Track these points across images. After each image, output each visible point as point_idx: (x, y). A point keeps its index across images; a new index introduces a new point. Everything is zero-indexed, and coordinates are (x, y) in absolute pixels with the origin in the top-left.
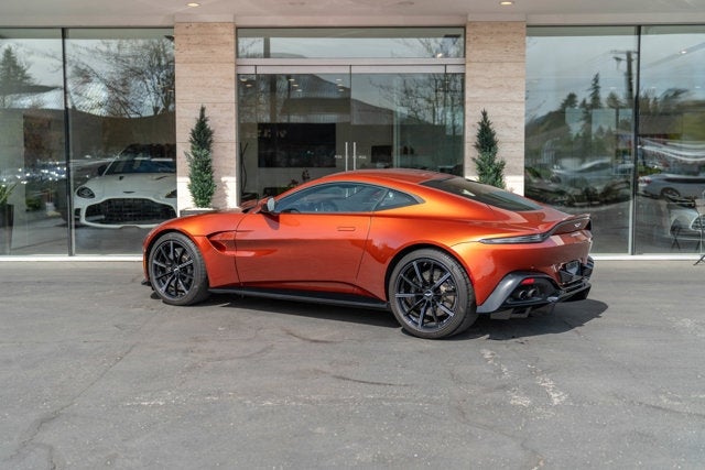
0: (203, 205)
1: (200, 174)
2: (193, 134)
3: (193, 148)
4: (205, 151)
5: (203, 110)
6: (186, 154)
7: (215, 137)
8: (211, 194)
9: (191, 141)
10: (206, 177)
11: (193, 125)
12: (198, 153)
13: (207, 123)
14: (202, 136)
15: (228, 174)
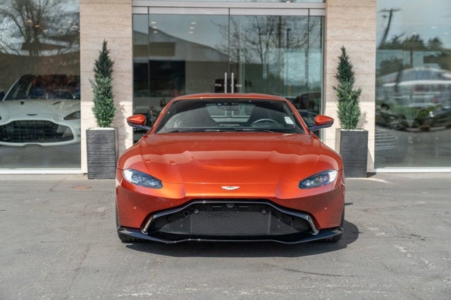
0: (105, 125)
1: (102, 99)
2: (97, 65)
3: (96, 77)
4: (107, 78)
5: (105, 44)
6: (91, 81)
7: (115, 67)
8: (112, 116)
9: (95, 70)
10: (108, 101)
11: (96, 56)
12: (102, 80)
13: (109, 55)
14: (104, 66)
15: (125, 99)
